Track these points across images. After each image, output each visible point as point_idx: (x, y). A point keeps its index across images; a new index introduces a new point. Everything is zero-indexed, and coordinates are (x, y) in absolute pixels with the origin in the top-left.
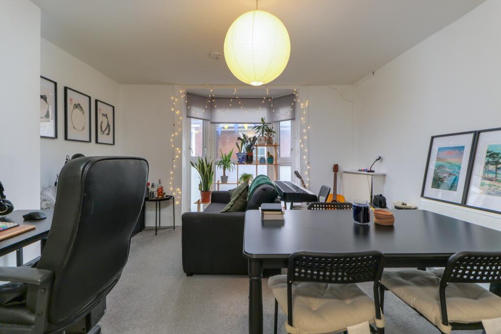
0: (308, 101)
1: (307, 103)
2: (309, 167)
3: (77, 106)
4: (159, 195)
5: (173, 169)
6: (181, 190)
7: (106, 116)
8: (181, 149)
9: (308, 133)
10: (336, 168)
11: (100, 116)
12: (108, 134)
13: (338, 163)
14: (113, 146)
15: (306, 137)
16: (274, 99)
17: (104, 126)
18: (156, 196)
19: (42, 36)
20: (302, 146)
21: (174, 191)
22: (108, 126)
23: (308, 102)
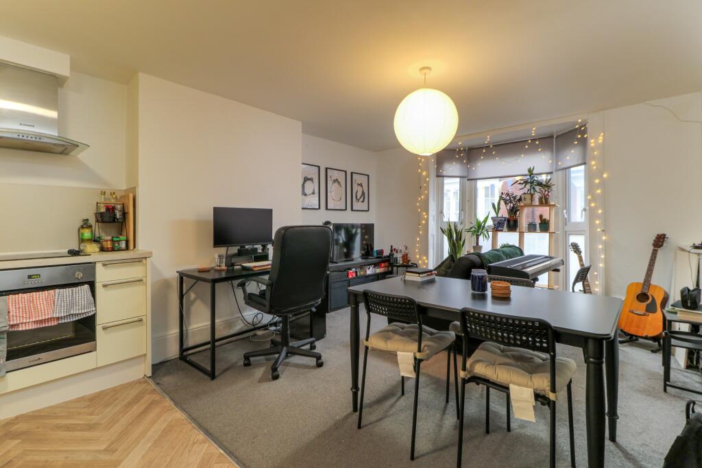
0: (602, 134)
1: (601, 138)
2: (604, 238)
3: (336, 181)
4: (403, 261)
5: (419, 235)
6: (427, 259)
7: (361, 185)
8: (427, 214)
9: (603, 184)
10: (660, 241)
11: (355, 186)
12: (363, 201)
13: (665, 233)
14: (368, 212)
15: (599, 191)
16: (557, 137)
17: (359, 194)
18: (401, 262)
19: (303, 132)
20: (593, 205)
21: (420, 259)
22: (363, 193)
23: (604, 136)
